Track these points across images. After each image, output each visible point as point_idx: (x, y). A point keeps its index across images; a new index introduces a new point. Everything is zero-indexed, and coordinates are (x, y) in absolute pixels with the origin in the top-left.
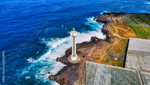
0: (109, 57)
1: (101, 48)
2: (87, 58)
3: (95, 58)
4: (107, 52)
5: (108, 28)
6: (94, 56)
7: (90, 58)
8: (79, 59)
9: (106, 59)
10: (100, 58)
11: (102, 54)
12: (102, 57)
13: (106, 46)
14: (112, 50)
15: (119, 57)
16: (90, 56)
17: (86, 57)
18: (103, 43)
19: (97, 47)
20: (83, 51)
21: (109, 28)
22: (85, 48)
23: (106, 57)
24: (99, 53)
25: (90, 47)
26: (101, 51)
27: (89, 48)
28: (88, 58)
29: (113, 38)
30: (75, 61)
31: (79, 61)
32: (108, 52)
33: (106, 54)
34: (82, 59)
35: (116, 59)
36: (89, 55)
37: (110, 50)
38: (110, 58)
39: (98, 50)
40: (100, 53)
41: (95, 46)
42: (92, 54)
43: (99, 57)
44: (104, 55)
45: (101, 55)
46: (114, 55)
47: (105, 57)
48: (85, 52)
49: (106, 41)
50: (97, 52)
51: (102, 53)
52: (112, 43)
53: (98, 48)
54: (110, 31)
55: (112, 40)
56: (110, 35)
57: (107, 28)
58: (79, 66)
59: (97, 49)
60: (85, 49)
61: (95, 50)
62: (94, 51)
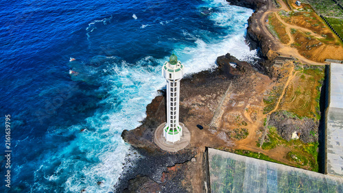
0: (274, 129)
1: (247, 96)
2: (209, 132)
3: (233, 133)
4: (265, 111)
5: (264, 28)
6: (230, 123)
7: (220, 130)
8: (188, 137)
9: (265, 138)
10: (247, 134)
11: (252, 119)
12: (252, 129)
13: (262, 89)
14: (280, 105)
15: (303, 131)
16: (217, 125)
17: (206, 130)
18: (252, 77)
19: (235, 92)
20: (196, 106)
21: (268, 25)
22: (203, 95)
23: (267, 130)
24: (243, 115)
25: (216, 91)
26: (248, 106)
27: (215, 95)
28: (213, 131)
29: (281, 62)
30: (177, 144)
31: (187, 144)
32: (268, 111)
33: (264, 116)
34: (197, 134)
35: (294, 136)
36: (216, 123)
37: (275, 105)
38: (276, 132)
39: (241, 104)
40: (247, 115)
41: (231, 90)
42: (223, 118)
43: (243, 127)
44: (259, 122)
45: (250, 120)
46: (289, 122)
47: (261, 129)
48: (202, 109)
49: (260, 70)
50: (237, 109)
51: (253, 115)
52: (279, 77)
53: (240, 97)
54: (271, 36)
55: (276, 67)
56: (270, 52)
57: (261, 27)
58: (189, 163)
59: (237, 101)
60: (203, 99)
61: (231, 102)
62: (229, 108)
